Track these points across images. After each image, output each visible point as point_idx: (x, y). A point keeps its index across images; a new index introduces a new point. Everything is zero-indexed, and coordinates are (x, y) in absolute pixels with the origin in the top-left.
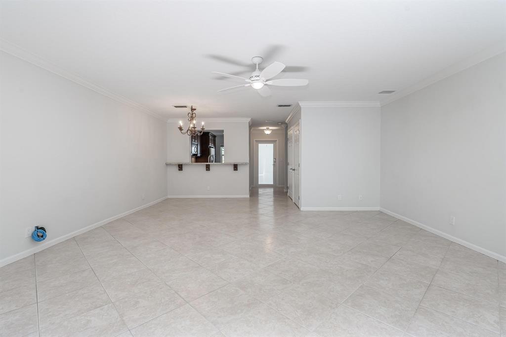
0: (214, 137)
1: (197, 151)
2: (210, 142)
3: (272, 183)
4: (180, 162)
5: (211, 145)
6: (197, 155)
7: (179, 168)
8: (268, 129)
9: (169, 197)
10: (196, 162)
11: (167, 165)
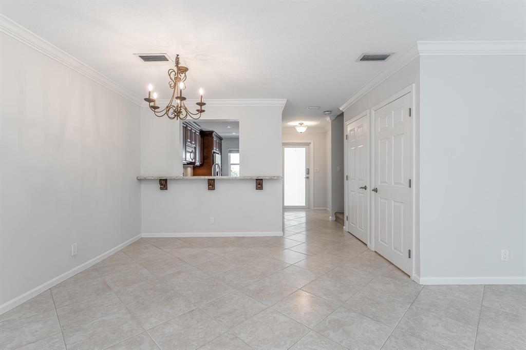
0: (221, 139)
1: (195, 158)
2: (215, 145)
3: (304, 205)
4: (164, 175)
5: (215, 149)
6: (195, 163)
7: (161, 184)
8: (301, 124)
9: (144, 235)
10: (194, 174)
11: (140, 180)
